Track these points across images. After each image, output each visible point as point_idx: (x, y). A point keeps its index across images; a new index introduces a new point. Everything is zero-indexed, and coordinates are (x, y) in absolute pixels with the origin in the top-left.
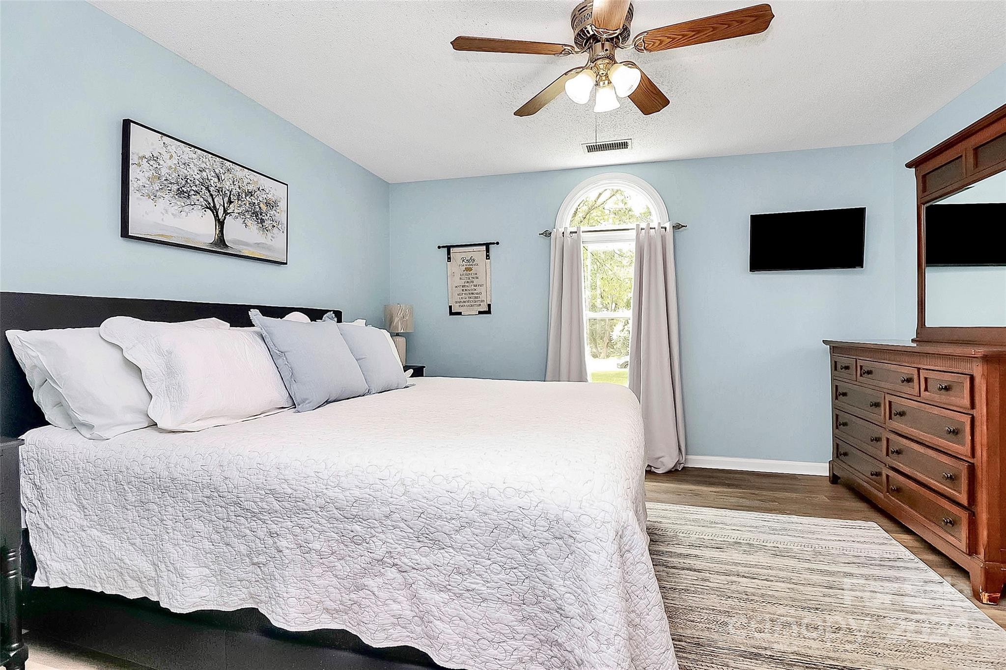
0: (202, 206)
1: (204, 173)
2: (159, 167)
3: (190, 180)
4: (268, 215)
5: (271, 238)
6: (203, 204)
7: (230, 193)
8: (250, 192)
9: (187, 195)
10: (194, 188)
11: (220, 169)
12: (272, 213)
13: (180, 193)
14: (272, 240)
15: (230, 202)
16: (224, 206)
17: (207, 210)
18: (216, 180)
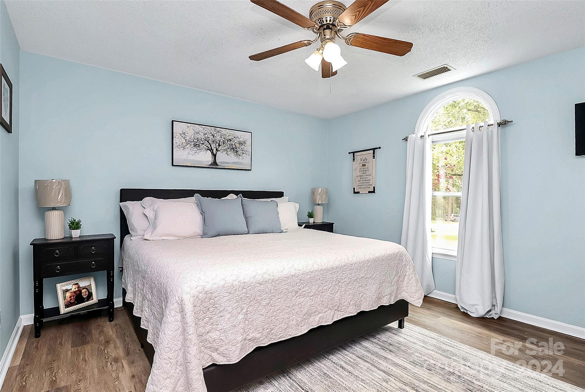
0: (205, 149)
1: (206, 135)
2: (185, 136)
3: (200, 139)
4: (240, 148)
5: (242, 159)
6: (206, 148)
7: (219, 141)
8: (230, 140)
9: (198, 146)
10: (202, 142)
11: (214, 132)
12: (242, 147)
13: (195, 145)
14: (242, 160)
15: (219, 145)
16: (216, 148)
17: (208, 150)
18: (212, 137)
